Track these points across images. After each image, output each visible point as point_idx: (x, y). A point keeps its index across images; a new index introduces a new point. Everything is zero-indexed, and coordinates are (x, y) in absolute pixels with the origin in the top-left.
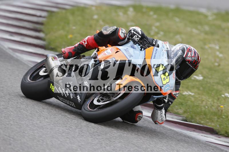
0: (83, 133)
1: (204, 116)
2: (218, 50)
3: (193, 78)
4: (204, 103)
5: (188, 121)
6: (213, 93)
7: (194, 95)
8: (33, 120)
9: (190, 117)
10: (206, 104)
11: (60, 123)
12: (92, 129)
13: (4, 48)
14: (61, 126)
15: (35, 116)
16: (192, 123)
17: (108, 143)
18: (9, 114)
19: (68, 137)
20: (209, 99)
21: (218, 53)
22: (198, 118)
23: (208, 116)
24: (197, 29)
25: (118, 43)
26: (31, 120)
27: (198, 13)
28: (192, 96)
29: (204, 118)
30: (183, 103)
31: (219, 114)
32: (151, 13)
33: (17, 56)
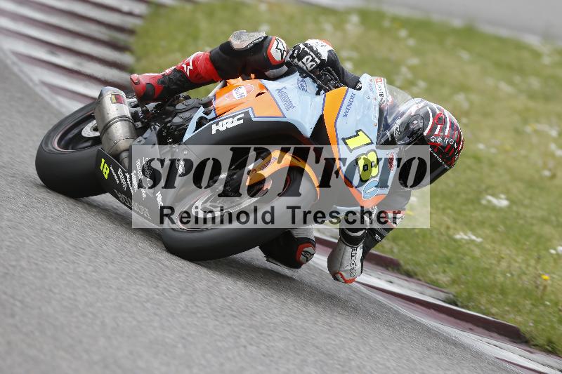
0: (197, 306)
1: (500, 297)
2: (555, 140)
3: (484, 202)
4: (504, 264)
5: (459, 304)
6: (528, 243)
7: (481, 243)
8: (78, 264)
9: (465, 294)
10: (509, 267)
11: (142, 277)
12: (220, 300)
13: (31, 80)
14: (144, 284)
15: (84, 253)
16: (469, 309)
17: (254, 336)
18: (20, 242)
19: (159, 312)
20: (517, 255)
21: (553, 147)
22: (483, 301)
23: (510, 297)
24: (511, 83)
25: (266, 73)
26: (74, 263)
27: (520, 46)
28: (479, 245)
29: (499, 302)
30: (453, 261)
31: (536, 294)
32: (403, 33)
33: (59, 103)
